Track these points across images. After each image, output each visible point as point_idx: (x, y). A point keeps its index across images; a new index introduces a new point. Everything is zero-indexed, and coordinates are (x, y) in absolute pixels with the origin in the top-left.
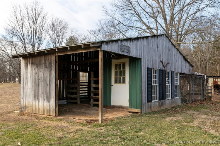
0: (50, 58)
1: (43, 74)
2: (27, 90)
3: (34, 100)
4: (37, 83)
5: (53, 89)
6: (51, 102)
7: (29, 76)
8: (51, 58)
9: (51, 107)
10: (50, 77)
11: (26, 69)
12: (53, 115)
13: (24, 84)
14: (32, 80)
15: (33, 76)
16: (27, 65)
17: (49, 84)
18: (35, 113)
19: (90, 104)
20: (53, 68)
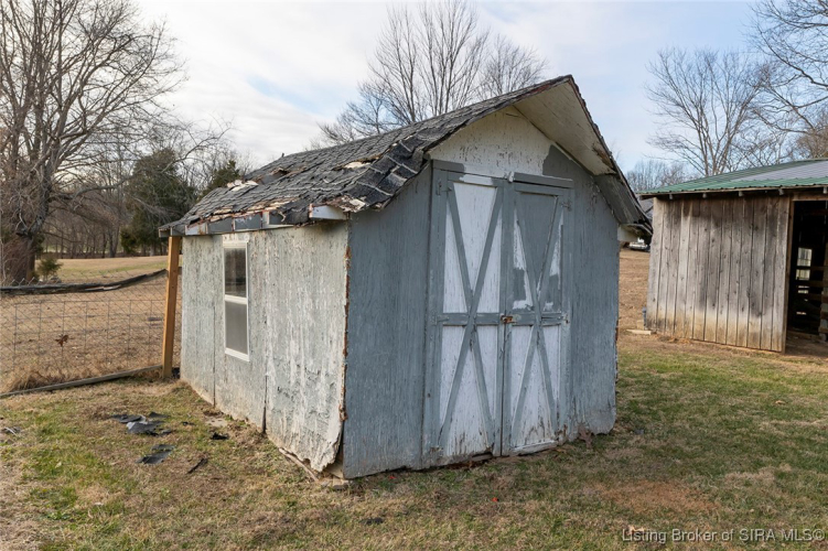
0: (770, 206)
1: (739, 245)
2: (673, 280)
3: (701, 307)
4: (716, 266)
5: (777, 282)
6: (766, 319)
7: (684, 245)
8: (774, 206)
9: (769, 328)
10: (769, 254)
11: (670, 226)
12: (775, 348)
13: (664, 265)
14: (694, 256)
15: (701, 248)
16: (678, 217)
17: (761, 271)
18: (701, 338)
19: (817, 334)
20: (781, 233)
